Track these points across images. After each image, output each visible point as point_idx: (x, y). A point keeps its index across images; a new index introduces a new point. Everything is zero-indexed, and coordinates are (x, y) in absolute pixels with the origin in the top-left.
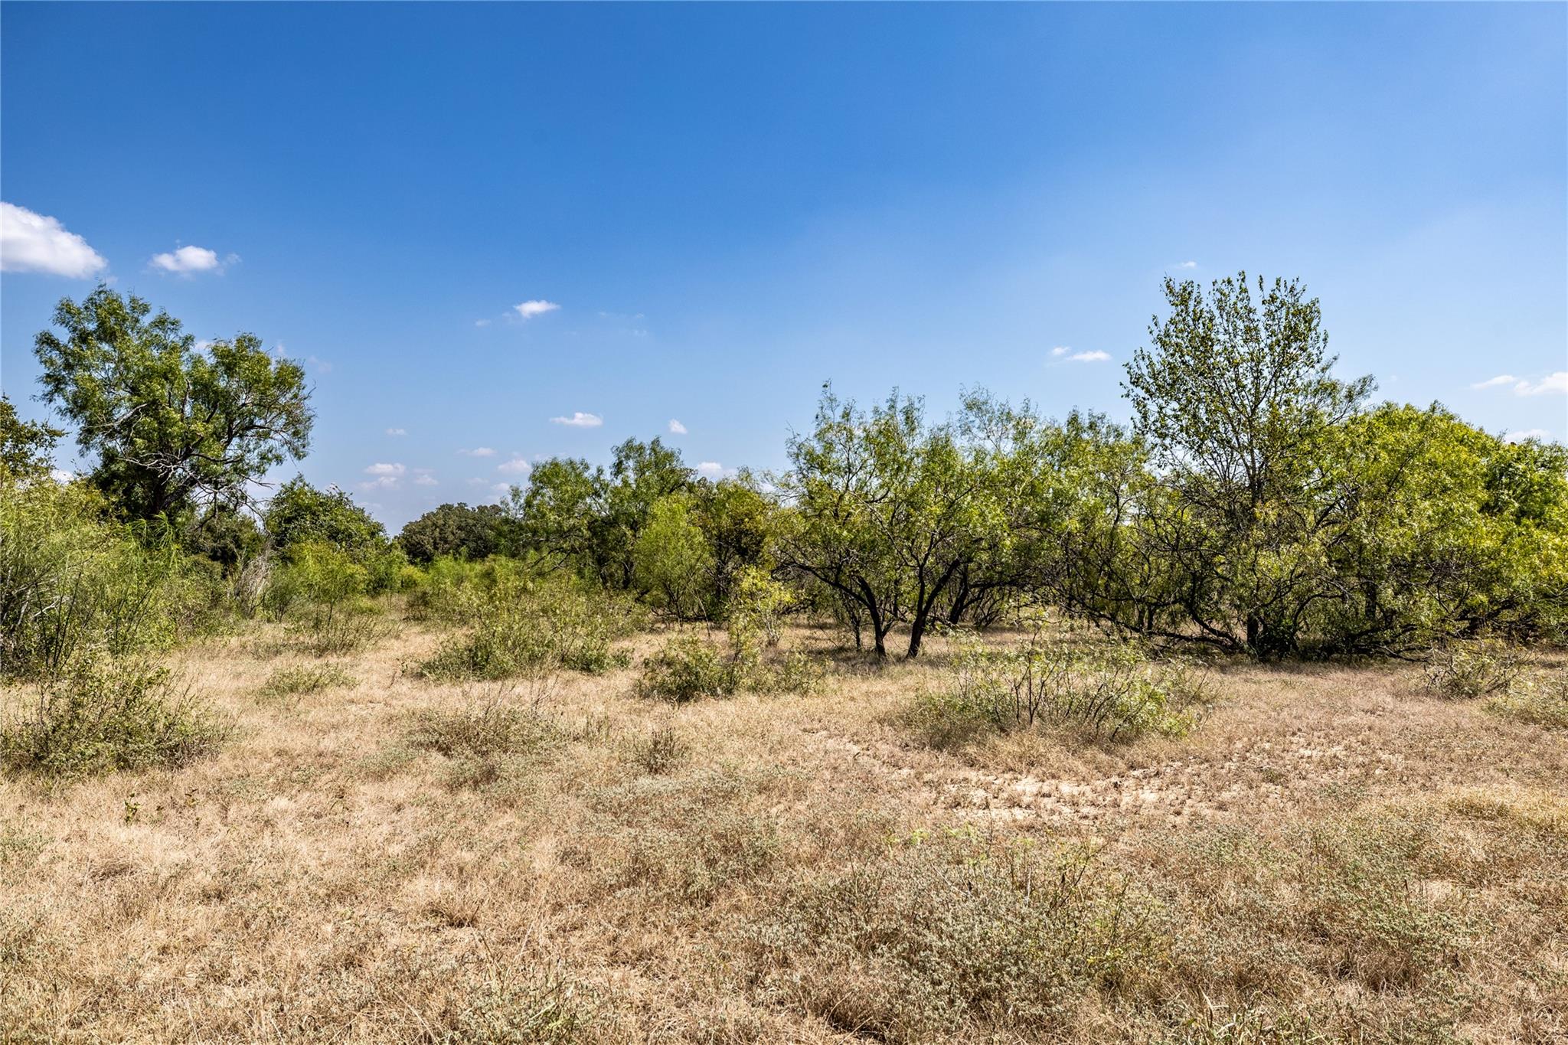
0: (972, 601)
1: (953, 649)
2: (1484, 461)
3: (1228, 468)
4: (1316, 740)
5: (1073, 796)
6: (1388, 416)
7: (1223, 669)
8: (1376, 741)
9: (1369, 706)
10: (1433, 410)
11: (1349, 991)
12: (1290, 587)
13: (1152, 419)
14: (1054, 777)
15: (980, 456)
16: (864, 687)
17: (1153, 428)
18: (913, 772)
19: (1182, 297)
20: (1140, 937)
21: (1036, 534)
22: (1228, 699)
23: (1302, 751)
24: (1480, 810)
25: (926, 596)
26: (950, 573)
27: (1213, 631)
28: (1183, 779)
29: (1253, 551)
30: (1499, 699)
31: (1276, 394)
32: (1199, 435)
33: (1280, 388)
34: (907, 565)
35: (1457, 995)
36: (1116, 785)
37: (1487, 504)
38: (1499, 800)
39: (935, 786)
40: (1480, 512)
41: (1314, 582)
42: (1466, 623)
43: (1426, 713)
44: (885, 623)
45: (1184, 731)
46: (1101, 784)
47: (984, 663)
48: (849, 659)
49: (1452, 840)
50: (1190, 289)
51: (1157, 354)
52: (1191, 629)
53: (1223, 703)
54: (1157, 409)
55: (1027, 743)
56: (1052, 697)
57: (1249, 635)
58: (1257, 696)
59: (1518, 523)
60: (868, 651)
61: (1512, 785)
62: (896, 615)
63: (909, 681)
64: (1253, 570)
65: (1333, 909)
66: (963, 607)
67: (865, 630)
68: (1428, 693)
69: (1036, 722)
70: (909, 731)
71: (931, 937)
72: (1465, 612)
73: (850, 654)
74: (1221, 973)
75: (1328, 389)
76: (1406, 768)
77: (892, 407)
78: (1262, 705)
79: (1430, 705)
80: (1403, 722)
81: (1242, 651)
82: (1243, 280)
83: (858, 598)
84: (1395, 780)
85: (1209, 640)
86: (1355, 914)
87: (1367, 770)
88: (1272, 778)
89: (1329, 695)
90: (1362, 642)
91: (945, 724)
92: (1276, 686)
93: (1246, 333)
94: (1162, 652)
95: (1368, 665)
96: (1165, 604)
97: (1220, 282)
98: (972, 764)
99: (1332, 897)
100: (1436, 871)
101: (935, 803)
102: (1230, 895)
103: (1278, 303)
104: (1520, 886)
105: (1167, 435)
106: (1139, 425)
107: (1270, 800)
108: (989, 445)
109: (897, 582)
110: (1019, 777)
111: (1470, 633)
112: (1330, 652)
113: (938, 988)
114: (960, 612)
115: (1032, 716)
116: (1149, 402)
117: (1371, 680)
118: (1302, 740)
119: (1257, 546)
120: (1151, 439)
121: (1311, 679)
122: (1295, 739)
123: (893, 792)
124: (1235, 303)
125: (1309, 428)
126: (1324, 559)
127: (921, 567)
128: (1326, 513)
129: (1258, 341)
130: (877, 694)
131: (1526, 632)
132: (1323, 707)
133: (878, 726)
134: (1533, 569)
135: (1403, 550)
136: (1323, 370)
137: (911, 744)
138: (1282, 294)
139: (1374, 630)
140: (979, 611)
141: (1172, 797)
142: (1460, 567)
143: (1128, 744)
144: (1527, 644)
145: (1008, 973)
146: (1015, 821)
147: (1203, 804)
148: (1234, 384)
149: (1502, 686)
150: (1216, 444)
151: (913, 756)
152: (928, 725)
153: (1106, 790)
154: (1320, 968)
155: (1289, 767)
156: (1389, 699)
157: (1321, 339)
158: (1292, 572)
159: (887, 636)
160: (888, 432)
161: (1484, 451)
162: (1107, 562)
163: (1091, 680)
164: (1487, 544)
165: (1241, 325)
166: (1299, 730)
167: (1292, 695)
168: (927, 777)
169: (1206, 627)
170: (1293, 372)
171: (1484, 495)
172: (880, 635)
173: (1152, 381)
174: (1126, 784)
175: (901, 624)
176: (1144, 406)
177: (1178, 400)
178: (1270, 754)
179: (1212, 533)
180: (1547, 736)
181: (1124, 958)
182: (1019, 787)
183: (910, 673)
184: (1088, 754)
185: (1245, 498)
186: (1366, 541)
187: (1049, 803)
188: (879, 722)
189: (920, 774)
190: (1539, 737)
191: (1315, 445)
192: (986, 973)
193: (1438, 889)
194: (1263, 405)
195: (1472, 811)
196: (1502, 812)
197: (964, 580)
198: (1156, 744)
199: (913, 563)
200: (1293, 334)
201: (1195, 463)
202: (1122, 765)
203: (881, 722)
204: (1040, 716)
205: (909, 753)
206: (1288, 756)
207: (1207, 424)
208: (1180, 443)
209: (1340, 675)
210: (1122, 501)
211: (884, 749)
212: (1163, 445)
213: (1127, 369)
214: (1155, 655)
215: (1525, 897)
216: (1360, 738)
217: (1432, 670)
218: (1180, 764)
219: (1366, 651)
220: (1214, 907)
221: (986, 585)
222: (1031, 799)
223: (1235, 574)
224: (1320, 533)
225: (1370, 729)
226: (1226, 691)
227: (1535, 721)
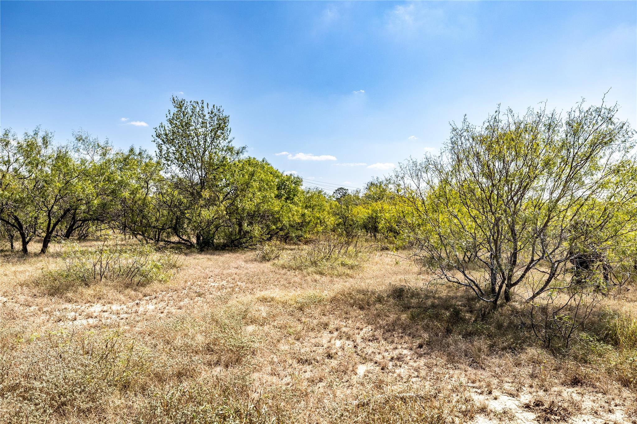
0: (78, 227)
1: (63, 250)
2: (277, 180)
3: (192, 175)
4: (217, 279)
5: (118, 310)
6: (249, 162)
7: (186, 254)
8: (237, 277)
9: (236, 266)
10: (263, 161)
11: (218, 370)
12: (212, 223)
13: (164, 153)
14: (109, 303)
15: (83, 162)
16: (14, 269)
17: (164, 156)
18: (37, 308)
19: (180, 105)
20: (139, 365)
21: (110, 198)
22: (187, 266)
23: (212, 284)
24: (266, 299)
25: (52, 225)
26: (65, 214)
27: (183, 240)
28: (166, 299)
29: (200, 208)
30: (276, 261)
31: (211, 149)
32: (182, 161)
33: (213, 147)
34: (41, 210)
35: (252, 364)
36: (137, 304)
37: (277, 195)
38: (272, 296)
39: (49, 313)
40: (275, 197)
41: (221, 221)
42: (269, 236)
43: (255, 267)
44: (28, 238)
45: (168, 280)
46: (130, 304)
47: (79, 255)
48: (6, 256)
49: (257, 311)
50: (183, 102)
51: (168, 127)
52: (175, 239)
53: (184, 267)
54: (166, 149)
55: (98, 289)
56: (112, 269)
57: (197, 241)
58: (197, 264)
59: (286, 202)
60: (18, 252)
61: (277, 290)
62: (35, 233)
63: (39, 265)
64: (199, 216)
65: (215, 341)
66: (72, 230)
67: (17, 241)
68: (256, 260)
69: (103, 280)
70: (37, 289)
71: (37, 384)
72: (269, 232)
73: (6, 253)
74: (171, 373)
75: (230, 149)
76: (246, 287)
77: (36, 134)
78: (199, 268)
79: (256, 264)
80: (246, 271)
81: (194, 247)
82: (203, 103)
83: (13, 226)
84: (242, 292)
85: (182, 243)
86: (223, 341)
87: (233, 289)
88: (200, 295)
89: (223, 263)
90: (236, 242)
91: (57, 283)
92: (205, 260)
93: (202, 123)
94: (162, 248)
95: (238, 251)
96: (164, 229)
97: (193, 102)
98: (69, 301)
99: (216, 337)
100: (251, 322)
101: (48, 321)
102: (179, 342)
103: (214, 114)
104: (275, 324)
105: (169, 160)
106: (158, 155)
107: (198, 303)
108: (88, 158)
109: (36, 218)
110: (93, 304)
111: (269, 239)
112: (225, 247)
113: (38, 407)
114: (71, 232)
115: (101, 277)
116: (163, 146)
117: (238, 256)
118: (212, 280)
119: (202, 207)
120: (163, 161)
121: (218, 257)
122: (209, 280)
123: (25, 318)
124: (199, 112)
125: (223, 163)
126: (225, 212)
127: (50, 211)
128: (226, 196)
129: (206, 127)
130: (21, 272)
131: (286, 239)
132: (221, 267)
133: (19, 287)
134: (289, 218)
135: (251, 209)
136: (229, 142)
137: (38, 294)
138: (215, 111)
139: (240, 238)
140: (81, 232)
141: (160, 306)
142: (268, 216)
143: (144, 286)
144: (286, 242)
145: (76, 392)
146: (88, 324)
147: (172, 308)
148: (197, 143)
149: (277, 257)
150: (188, 166)
151: (38, 300)
152: (48, 285)
153: (133, 306)
154: (209, 364)
155: (206, 290)
156: (243, 263)
157: (228, 131)
158: (213, 217)
159: (30, 244)
160: (31, 146)
161: (278, 177)
162: (141, 211)
163: (130, 261)
164: (276, 209)
165: (200, 120)
166: (212, 276)
167: (210, 263)
168: (45, 309)
169: (181, 238)
170: (218, 141)
171: (276, 192)
172: (25, 244)
173: (165, 137)
174: (141, 303)
175: (38, 238)
176: (161, 147)
177: (175, 146)
178: (200, 286)
179: (185, 201)
180: (288, 273)
181: (131, 375)
182: (92, 309)
183: (41, 261)
184: (127, 292)
185: (198, 188)
186: (239, 206)
187: (106, 314)
188: (20, 285)
189: (41, 308)
190: (286, 273)
191: (224, 169)
192: (65, 394)
193: (251, 328)
194: (207, 153)
195: (264, 300)
196: (272, 299)
197: (74, 218)
198: (156, 285)
199: (46, 209)
200: (219, 127)
201: (180, 173)
202: (141, 295)
203: (21, 285)
204: (105, 277)
205: (36, 299)
206: (206, 286)
207: (186, 157)
208: (174, 164)
209: (228, 255)
210: (149, 186)
211: (22, 298)
212: (167, 164)
213: (155, 130)
214: (158, 250)
215: (276, 327)
216: (232, 278)
217: (257, 252)
218: (165, 293)
219: (237, 246)
220: (172, 348)
221: (84, 220)
222: (98, 314)
223: (193, 217)
224: (224, 203)
225: (236, 274)
226: (186, 263)
227: (286, 268)
